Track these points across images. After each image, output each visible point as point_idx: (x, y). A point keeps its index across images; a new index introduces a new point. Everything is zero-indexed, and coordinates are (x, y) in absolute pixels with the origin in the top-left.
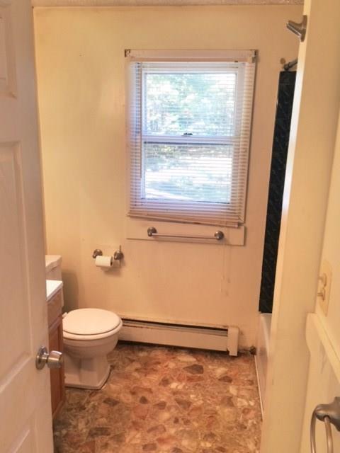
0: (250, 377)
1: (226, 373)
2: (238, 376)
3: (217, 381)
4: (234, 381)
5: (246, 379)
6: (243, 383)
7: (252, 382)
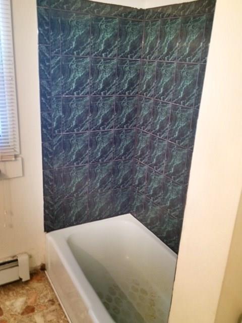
0: (50, 297)
1: (26, 302)
2: (38, 300)
3: (20, 317)
4: (36, 308)
5: (46, 301)
6: (45, 306)
7: (53, 301)
